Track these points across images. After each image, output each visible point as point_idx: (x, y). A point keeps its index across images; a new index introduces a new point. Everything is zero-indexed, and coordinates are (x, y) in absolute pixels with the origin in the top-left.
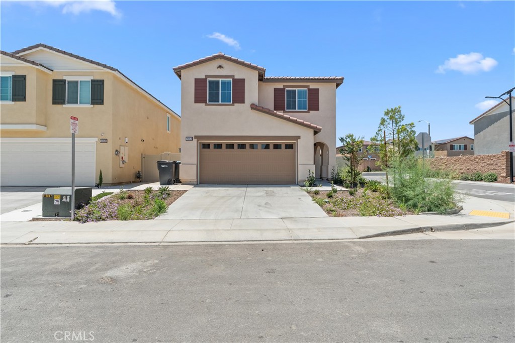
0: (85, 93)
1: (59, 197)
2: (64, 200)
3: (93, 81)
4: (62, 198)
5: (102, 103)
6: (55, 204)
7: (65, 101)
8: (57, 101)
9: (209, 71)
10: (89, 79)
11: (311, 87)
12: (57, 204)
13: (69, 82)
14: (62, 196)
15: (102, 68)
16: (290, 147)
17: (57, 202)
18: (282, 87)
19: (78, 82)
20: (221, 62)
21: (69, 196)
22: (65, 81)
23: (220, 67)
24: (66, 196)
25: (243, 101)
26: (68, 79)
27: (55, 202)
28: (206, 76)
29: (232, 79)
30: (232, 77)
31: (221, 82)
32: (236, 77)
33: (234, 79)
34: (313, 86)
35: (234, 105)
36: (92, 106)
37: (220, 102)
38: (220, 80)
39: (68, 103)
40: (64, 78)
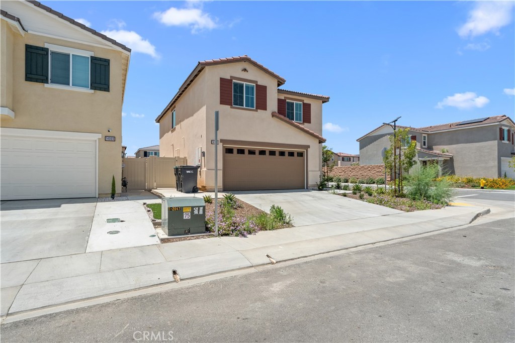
0: (81, 72)
1: (190, 210)
2: (196, 212)
3: (93, 59)
4: (193, 211)
5: (107, 89)
6: (184, 218)
7: (47, 78)
8: (33, 76)
9: (233, 72)
10: (88, 54)
11: (305, 102)
12: (187, 218)
13: (53, 53)
14: (193, 208)
15: (110, 44)
16: (301, 154)
17: (187, 216)
18: (283, 98)
19: (68, 55)
20: (245, 65)
21: (202, 208)
22: (47, 50)
23: (245, 70)
24: (199, 207)
25: (265, 108)
26: (52, 48)
27: (185, 216)
28: (231, 77)
29: (255, 85)
30: (255, 82)
31: (246, 86)
32: (259, 84)
33: (257, 85)
34: (307, 101)
35: (257, 111)
36: (93, 91)
37: (244, 107)
38: (245, 83)
39: (52, 82)
40: (46, 46)
